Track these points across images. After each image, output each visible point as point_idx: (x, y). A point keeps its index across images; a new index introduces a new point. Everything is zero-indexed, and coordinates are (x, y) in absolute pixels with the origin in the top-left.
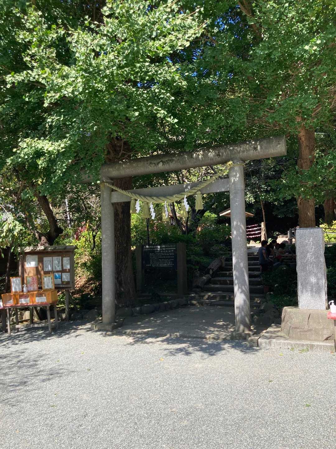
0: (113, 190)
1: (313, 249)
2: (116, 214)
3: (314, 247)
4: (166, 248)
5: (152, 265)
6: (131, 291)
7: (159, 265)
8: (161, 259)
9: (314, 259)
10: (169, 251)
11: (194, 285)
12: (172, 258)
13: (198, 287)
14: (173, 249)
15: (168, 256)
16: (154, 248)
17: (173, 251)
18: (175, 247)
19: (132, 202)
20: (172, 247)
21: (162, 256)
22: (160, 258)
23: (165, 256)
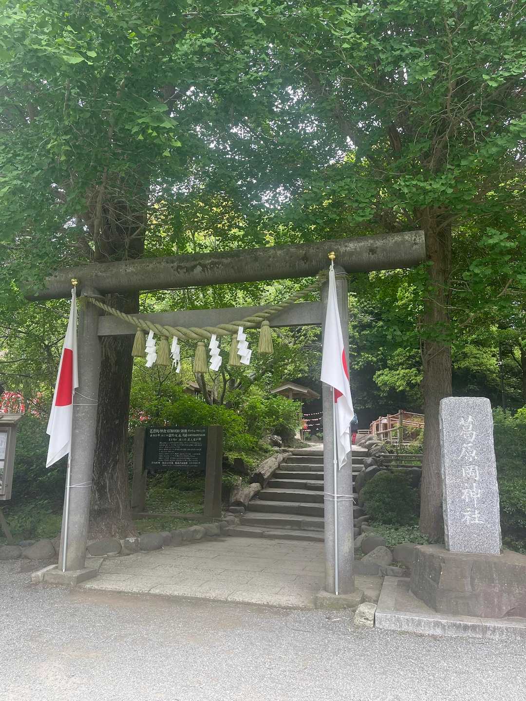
0: (102, 313)
1: (474, 437)
2: (105, 364)
3: (474, 433)
4: (188, 433)
5: (161, 462)
6: (121, 506)
7: (174, 462)
8: (179, 452)
9: (476, 454)
10: (194, 440)
11: (233, 499)
12: (198, 452)
13: (239, 504)
14: (201, 435)
15: (191, 447)
16: (168, 434)
17: (200, 439)
18: (203, 433)
19: (139, 334)
20: (200, 433)
21: (182, 447)
22: (176, 452)
23: (184, 447)
